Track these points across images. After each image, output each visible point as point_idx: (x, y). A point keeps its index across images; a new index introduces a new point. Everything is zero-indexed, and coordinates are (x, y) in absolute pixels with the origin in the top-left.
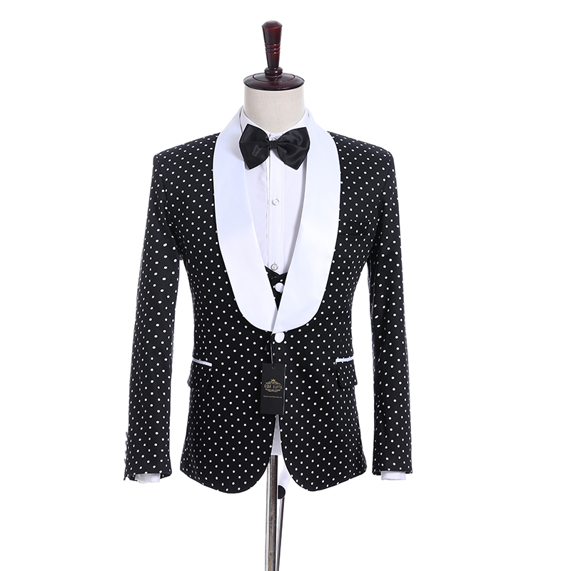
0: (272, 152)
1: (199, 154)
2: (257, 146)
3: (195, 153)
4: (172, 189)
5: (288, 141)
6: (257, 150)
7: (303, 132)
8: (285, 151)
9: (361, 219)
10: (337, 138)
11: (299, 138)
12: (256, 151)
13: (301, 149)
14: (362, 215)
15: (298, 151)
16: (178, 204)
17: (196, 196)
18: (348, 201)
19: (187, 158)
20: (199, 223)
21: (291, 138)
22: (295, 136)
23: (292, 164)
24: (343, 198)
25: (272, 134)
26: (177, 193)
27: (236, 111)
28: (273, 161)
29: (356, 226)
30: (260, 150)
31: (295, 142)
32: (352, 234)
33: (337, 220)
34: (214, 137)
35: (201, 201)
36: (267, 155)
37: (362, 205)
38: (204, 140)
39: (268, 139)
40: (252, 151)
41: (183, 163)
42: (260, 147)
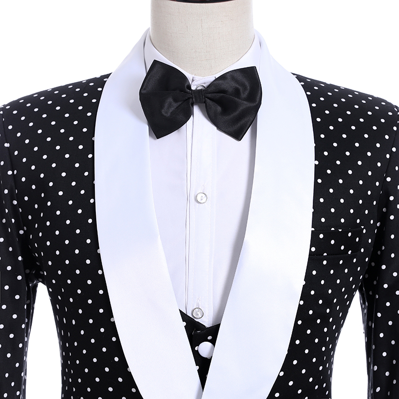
0: (196, 110)
1: (72, 109)
2: (170, 100)
3: (66, 107)
4: (24, 170)
5: (223, 91)
6: (170, 105)
7: (250, 75)
8: (219, 109)
9: (350, 225)
10: (308, 85)
11: (243, 85)
12: (170, 107)
13: (246, 105)
14: (351, 219)
15: (241, 109)
16: (34, 196)
17: (63, 184)
18: (327, 195)
19: (53, 115)
20: (68, 232)
21: (229, 86)
22: (236, 81)
23: (231, 129)
24: (318, 191)
25: (197, 78)
26: (33, 177)
27: (138, 37)
28: (199, 122)
29: (341, 238)
30: (175, 105)
31: (237, 92)
32: (334, 253)
33: (309, 229)
34: (100, 82)
35: (72, 193)
36: (188, 114)
37: (351, 201)
38: (83, 86)
39: (189, 87)
40: (162, 107)
41: (45, 124)
42: (176, 101)
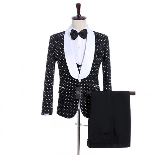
0: (78, 36)
8: (82, 35)
15: (85, 35)
16: (55, 48)
21: (83, 32)
24: (96, 47)
28: (79, 37)
33: (94, 52)
36: (77, 36)
38: (62, 33)
39: (77, 32)
40: (74, 35)
